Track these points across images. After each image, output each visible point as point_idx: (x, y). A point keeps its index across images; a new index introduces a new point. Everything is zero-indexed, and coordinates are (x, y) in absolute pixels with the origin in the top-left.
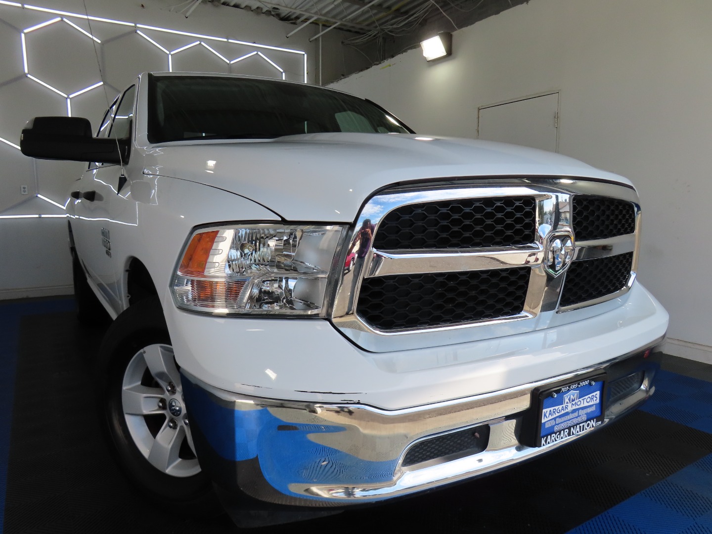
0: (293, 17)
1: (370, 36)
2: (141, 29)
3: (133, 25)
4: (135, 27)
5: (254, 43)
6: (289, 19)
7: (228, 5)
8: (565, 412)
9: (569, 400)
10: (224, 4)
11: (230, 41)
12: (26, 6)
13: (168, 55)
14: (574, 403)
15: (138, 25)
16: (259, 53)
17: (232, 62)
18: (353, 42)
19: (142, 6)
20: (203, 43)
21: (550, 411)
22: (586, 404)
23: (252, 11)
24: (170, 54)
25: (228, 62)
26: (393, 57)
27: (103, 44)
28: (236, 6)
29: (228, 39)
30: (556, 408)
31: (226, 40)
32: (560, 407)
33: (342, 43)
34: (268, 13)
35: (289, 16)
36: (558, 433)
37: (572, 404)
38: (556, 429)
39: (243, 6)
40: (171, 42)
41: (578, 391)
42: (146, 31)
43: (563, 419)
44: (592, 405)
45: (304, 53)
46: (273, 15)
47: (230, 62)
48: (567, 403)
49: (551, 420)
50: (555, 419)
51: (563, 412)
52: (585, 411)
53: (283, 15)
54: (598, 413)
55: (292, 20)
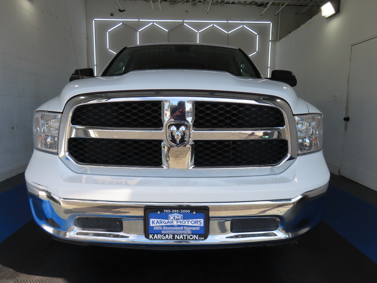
0: (265, 3)
1: (310, 6)
2: (186, 23)
3: (182, 21)
4: (183, 22)
5: (242, 21)
6: (262, 5)
7: (229, 3)
8: (170, 224)
9: (174, 218)
10: (227, 3)
11: (229, 22)
12: (140, 20)
13: (197, 33)
14: (179, 221)
15: (185, 21)
16: (244, 26)
17: (229, 33)
18: (301, 12)
19: (187, 11)
20: (214, 25)
21: (158, 221)
22: (190, 224)
23: (242, 4)
24: (198, 32)
25: (227, 33)
26: (311, 18)
27: (169, 32)
28: (233, 3)
29: (227, 21)
30: (163, 220)
31: (226, 22)
32: (167, 221)
33: (296, 13)
34: (250, 3)
35: (263, 3)
36: (163, 235)
37: (177, 222)
38: (163, 232)
39: (236, 2)
40: (198, 26)
41: (182, 215)
42: (188, 23)
43: (169, 228)
44: (197, 226)
45: (270, 22)
46: (253, 4)
47: (228, 32)
48: (172, 220)
49: (157, 226)
50: (162, 226)
51: (169, 224)
52: (190, 228)
53: (259, 3)
54: (202, 232)
55: (265, 5)
